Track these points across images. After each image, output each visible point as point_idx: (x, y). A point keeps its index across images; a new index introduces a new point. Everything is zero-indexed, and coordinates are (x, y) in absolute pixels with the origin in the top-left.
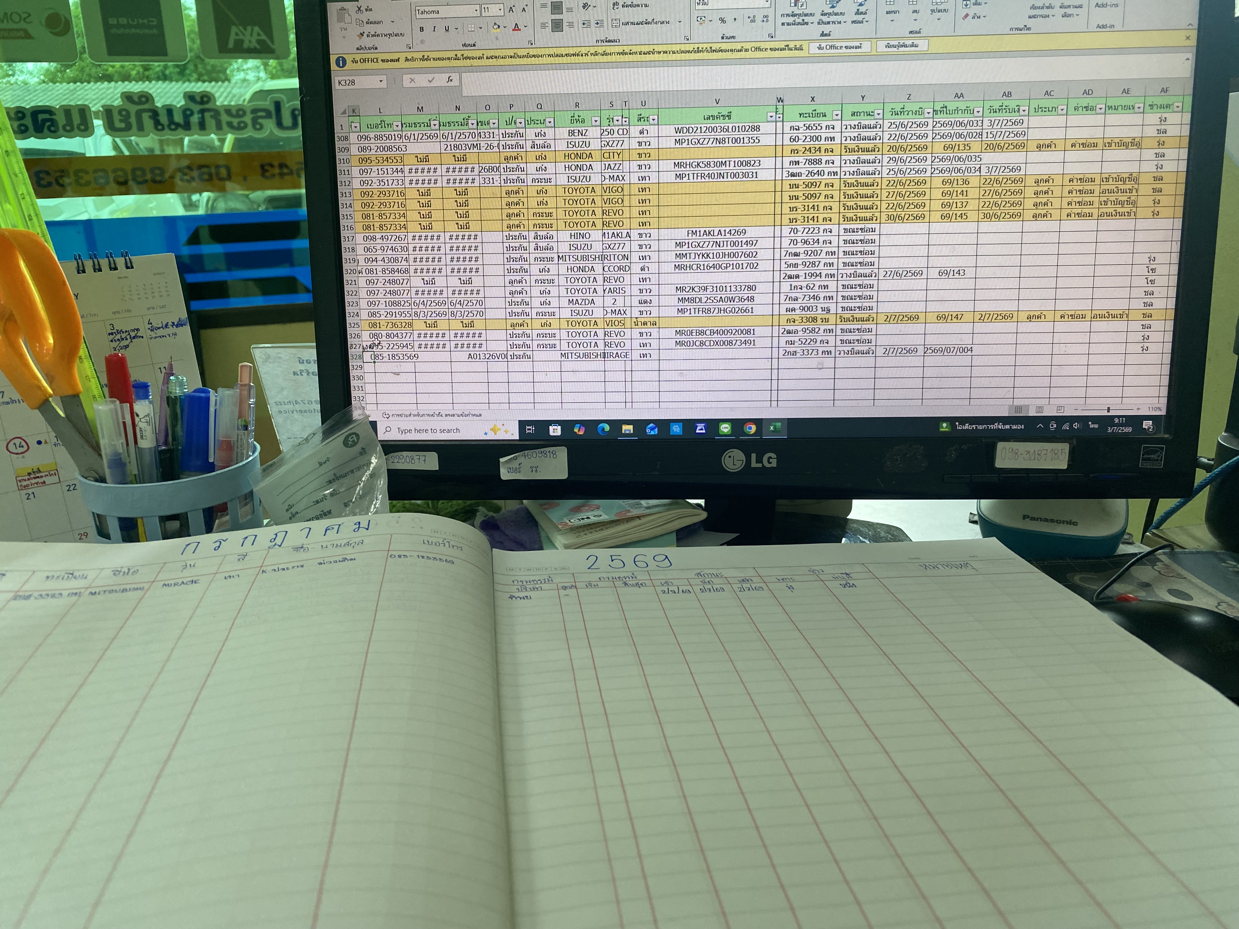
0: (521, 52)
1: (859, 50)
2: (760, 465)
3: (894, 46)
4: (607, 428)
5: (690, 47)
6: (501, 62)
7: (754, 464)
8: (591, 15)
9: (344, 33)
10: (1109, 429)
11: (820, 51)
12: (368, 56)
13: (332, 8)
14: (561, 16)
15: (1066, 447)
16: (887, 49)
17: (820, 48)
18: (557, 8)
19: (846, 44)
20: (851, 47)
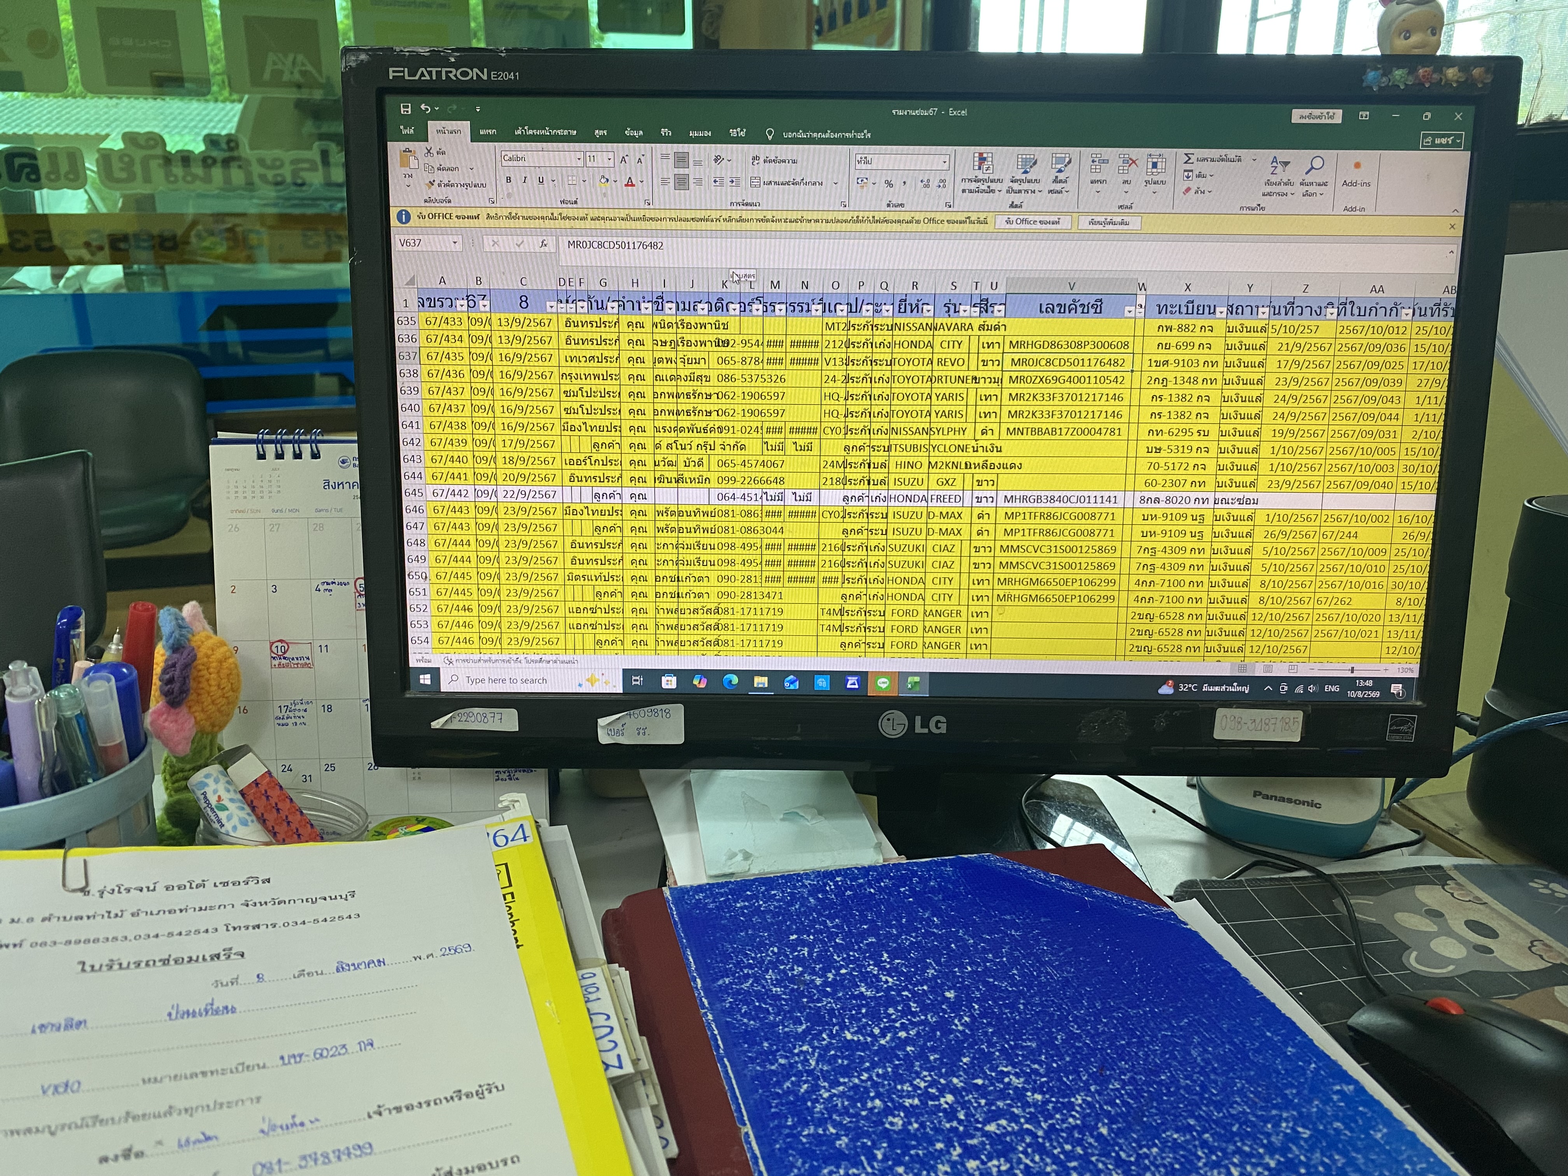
0: (635, 214)
1: (1054, 226)
2: (926, 731)
3: (1099, 223)
4: (735, 680)
5: (848, 216)
6: (610, 224)
7: (918, 729)
8: (724, 171)
9: (407, 181)
10: (1352, 694)
11: (1008, 226)
12: (439, 211)
13: (394, 149)
14: (686, 171)
15: (1299, 715)
16: (1091, 226)
17: (1008, 222)
18: (681, 160)
19: (1042, 218)
20: (1047, 223)
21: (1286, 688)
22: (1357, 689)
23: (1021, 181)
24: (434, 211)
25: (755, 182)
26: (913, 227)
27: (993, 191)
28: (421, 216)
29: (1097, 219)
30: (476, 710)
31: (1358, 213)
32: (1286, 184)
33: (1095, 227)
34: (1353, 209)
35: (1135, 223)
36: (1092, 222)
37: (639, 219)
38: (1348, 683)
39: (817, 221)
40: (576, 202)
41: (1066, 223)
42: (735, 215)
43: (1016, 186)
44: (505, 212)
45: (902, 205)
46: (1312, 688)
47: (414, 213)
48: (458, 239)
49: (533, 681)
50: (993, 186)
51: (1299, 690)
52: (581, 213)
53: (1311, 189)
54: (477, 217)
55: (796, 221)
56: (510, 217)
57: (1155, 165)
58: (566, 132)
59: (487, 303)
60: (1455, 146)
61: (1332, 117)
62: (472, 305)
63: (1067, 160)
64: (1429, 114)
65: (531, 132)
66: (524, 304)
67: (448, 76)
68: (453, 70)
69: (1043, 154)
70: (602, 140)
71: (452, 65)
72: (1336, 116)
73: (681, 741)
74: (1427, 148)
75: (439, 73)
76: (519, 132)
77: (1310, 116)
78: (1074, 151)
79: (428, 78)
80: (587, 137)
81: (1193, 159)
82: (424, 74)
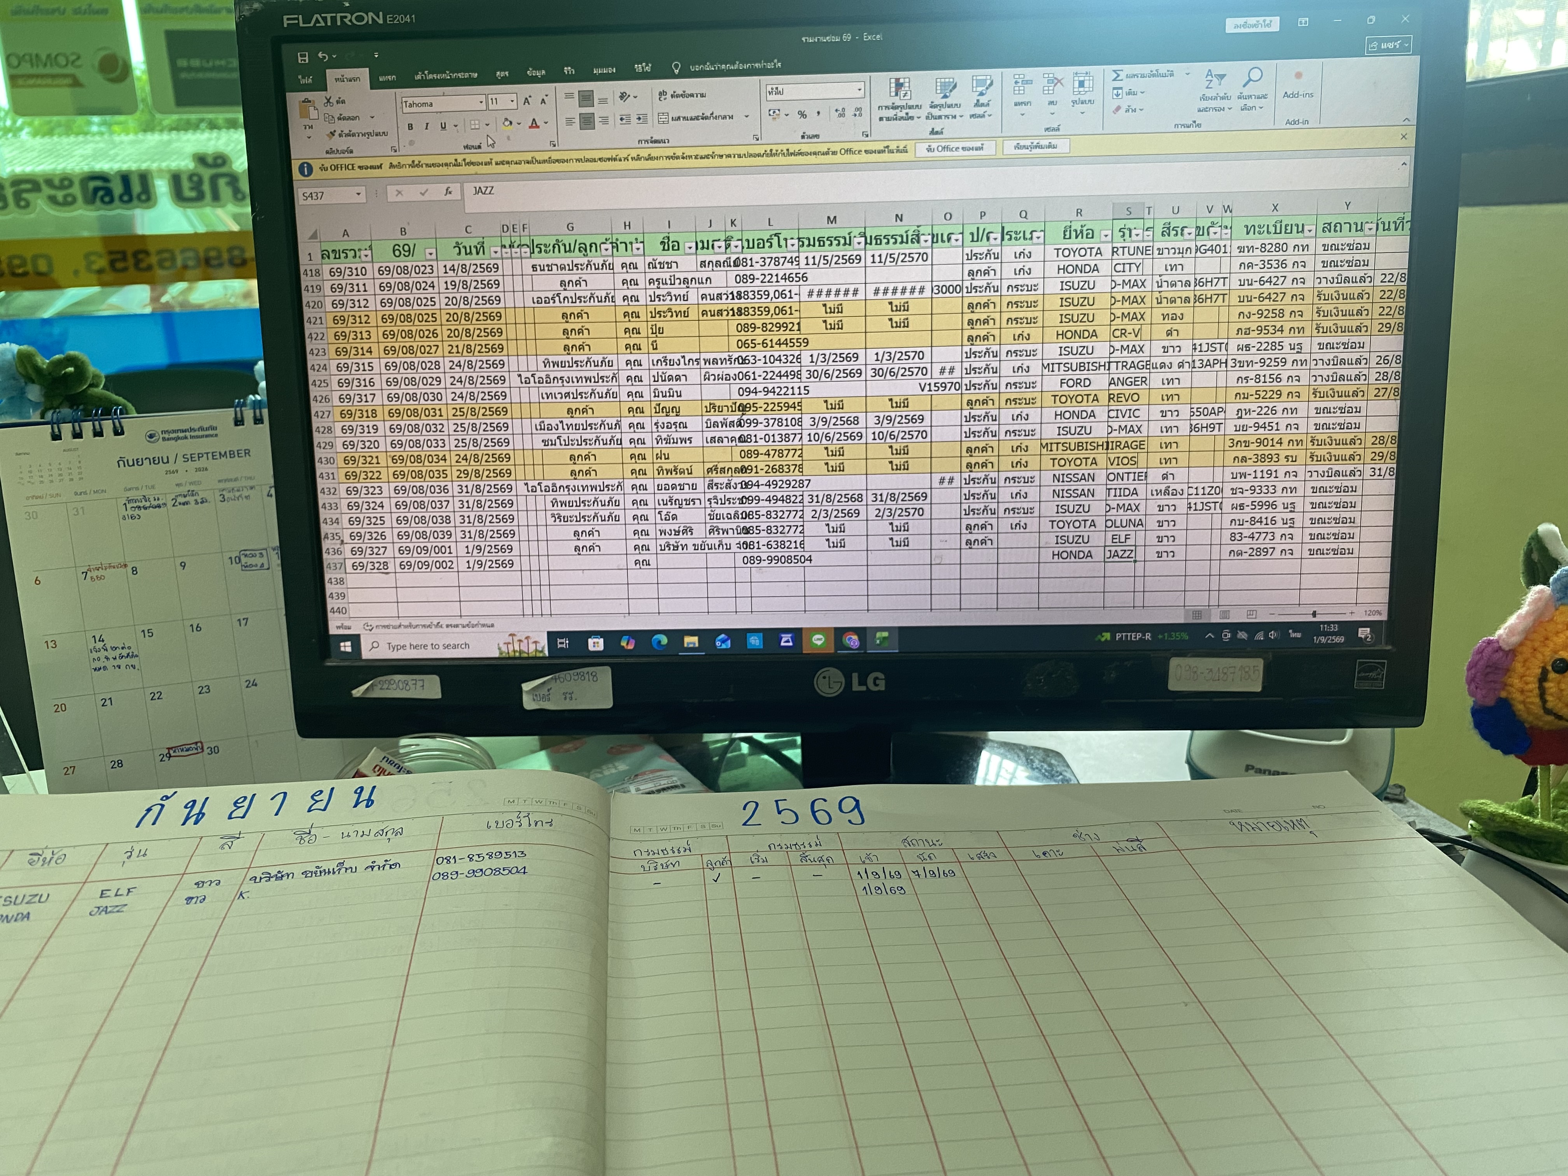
0: (540, 156)
1: (978, 152)
2: (864, 688)
3: (1026, 148)
4: (664, 640)
5: (760, 150)
6: (514, 168)
7: (856, 687)
8: (630, 107)
9: (309, 132)
10: (1316, 640)
11: (930, 154)
12: (341, 162)
13: (294, 99)
14: (591, 110)
15: (1259, 663)
16: (1017, 151)
17: (929, 150)
18: (586, 98)
19: (964, 144)
20: (970, 149)
21: (1245, 635)
22: (1320, 633)
23: (941, 106)
24: (336, 162)
25: (664, 118)
26: (829, 158)
27: (912, 118)
28: (323, 168)
29: (1022, 143)
30: (397, 677)
31: (1301, 125)
32: (1222, 98)
33: (1020, 152)
34: (1295, 122)
35: (1063, 146)
36: (1018, 147)
37: (544, 161)
38: (1311, 628)
39: (729, 156)
40: (479, 147)
41: (990, 149)
42: (644, 153)
43: (936, 112)
44: (409, 160)
45: (817, 136)
46: (1272, 635)
47: (315, 165)
48: (362, 190)
49: (455, 647)
50: (912, 112)
51: (1260, 636)
52: (486, 158)
53: (1250, 102)
54: (380, 167)
55: (707, 157)
56: (413, 165)
57: (1082, 84)
58: (467, 75)
60: (1402, 50)
61: (1269, 25)
63: (989, 82)
64: (1373, 18)
67: (342, 21)
68: (349, 15)
69: (964, 77)
70: (504, 81)
71: (346, 10)
72: (1274, 24)
73: (608, 704)
74: (1372, 54)
75: (334, 19)
76: (419, 77)
77: (1245, 25)
78: (995, 73)
79: (323, 24)
80: (487, 79)
81: (1123, 75)
82: (319, 20)
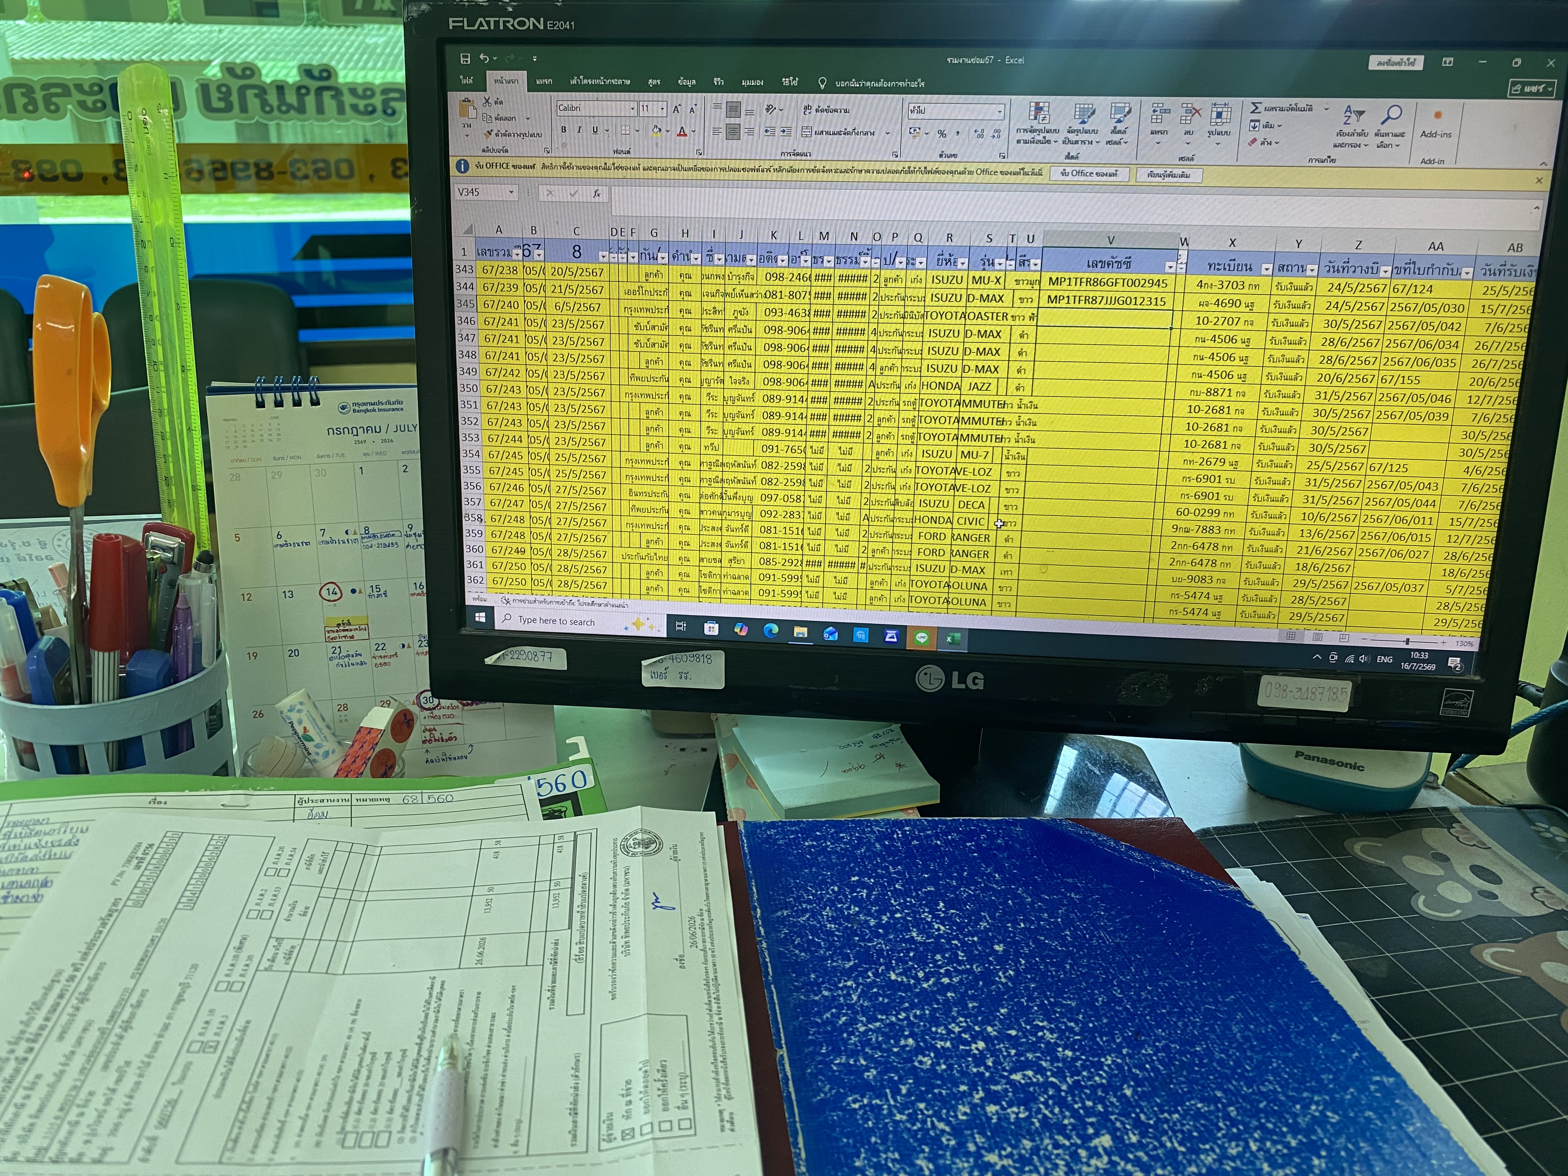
1: (1112, 178)
2: (963, 686)
3: (1159, 176)
4: (775, 629)
5: (899, 166)
6: (660, 174)
7: (955, 685)
8: (776, 120)
9: (467, 130)
10: (1406, 666)
11: (1064, 178)
12: (496, 160)
13: (454, 98)
14: (737, 121)
15: (1348, 685)
16: (1151, 179)
17: (1064, 173)
18: (733, 109)
19: (1097, 170)
20: (1103, 175)
21: (1336, 657)
22: (1411, 660)
23: (1078, 131)
24: (491, 160)
25: (807, 132)
26: (966, 178)
27: (1049, 142)
28: (479, 166)
29: (1156, 171)
30: (527, 649)
31: (1436, 165)
32: (1359, 135)
33: (1154, 179)
34: (1430, 161)
35: (1196, 176)
36: (1151, 175)
37: (690, 169)
38: (1402, 654)
39: (868, 171)
40: (629, 152)
41: (1123, 175)
42: (786, 165)
43: (1073, 137)
44: (561, 162)
45: (955, 156)
46: (1363, 659)
47: (472, 162)
48: (515, 188)
49: (581, 623)
50: (1049, 136)
51: (1350, 659)
52: (634, 163)
53: (1386, 140)
54: (533, 167)
55: (846, 171)
56: (564, 167)
57: (1219, 115)
58: (620, 82)
59: (541, 252)
60: (1545, 94)
61: (1413, 64)
62: (527, 255)
63: (1127, 109)
64: (1519, 61)
65: (586, 81)
66: (577, 254)
67: (505, 25)
68: (511, 20)
69: (1103, 103)
70: (656, 89)
71: (509, 15)
72: (1417, 62)
73: (721, 686)
74: (1514, 96)
75: (497, 23)
76: (574, 82)
77: (1389, 63)
78: (1134, 101)
79: (486, 28)
80: (640, 86)
81: (1261, 108)
82: (483, 24)
